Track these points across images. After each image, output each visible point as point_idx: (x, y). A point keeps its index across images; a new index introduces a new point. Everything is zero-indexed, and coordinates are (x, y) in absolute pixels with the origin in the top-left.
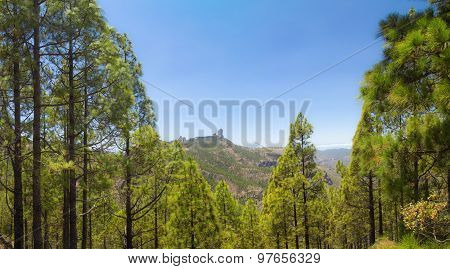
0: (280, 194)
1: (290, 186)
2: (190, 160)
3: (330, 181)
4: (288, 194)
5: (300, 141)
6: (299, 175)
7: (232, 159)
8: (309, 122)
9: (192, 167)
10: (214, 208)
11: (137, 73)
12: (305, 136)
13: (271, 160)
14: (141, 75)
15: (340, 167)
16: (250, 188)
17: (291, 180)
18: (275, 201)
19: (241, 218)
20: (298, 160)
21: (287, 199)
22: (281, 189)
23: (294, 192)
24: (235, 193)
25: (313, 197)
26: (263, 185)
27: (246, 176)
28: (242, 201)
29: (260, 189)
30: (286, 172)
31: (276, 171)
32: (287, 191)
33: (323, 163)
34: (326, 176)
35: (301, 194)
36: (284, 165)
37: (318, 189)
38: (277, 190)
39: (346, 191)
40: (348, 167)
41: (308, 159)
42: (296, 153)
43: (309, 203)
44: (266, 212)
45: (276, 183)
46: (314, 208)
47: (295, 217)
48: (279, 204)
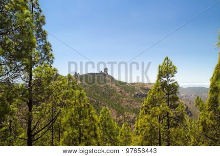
0: (148, 121)
1: (157, 114)
2: (80, 89)
3: (190, 114)
4: (155, 120)
5: (165, 79)
6: (164, 106)
7: (114, 91)
8: (174, 64)
9: (81, 95)
10: (98, 128)
11: (41, 22)
12: (170, 75)
13: (143, 93)
14: (44, 23)
15: (199, 102)
16: (127, 114)
17: (158, 109)
18: (144, 126)
19: (118, 138)
20: (164, 94)
21: (154, 125)
22: (150, 116)
23: (160, 119)
24: (115, 118)
25: (176, 125)
26: (136, 112)
27: (124, 104)
28: (120, 123)
29: (134, 115)
30: (154, 102)
31: (146, 101)
32: (154, 119)
33: (184, 98)
34: (187, 108)
35: (165, 121)
36: (152, 97)
37: (180, 118)
38: (146, 117)
39: (204, 123)
40: (206, 102)
41: (172, 93)
42: (163, 88)
43: (172, 130)
44: (137, 134)
45: (146, 111)
46: (175, 134)
47: (160, 140)
48: (148, 128)
